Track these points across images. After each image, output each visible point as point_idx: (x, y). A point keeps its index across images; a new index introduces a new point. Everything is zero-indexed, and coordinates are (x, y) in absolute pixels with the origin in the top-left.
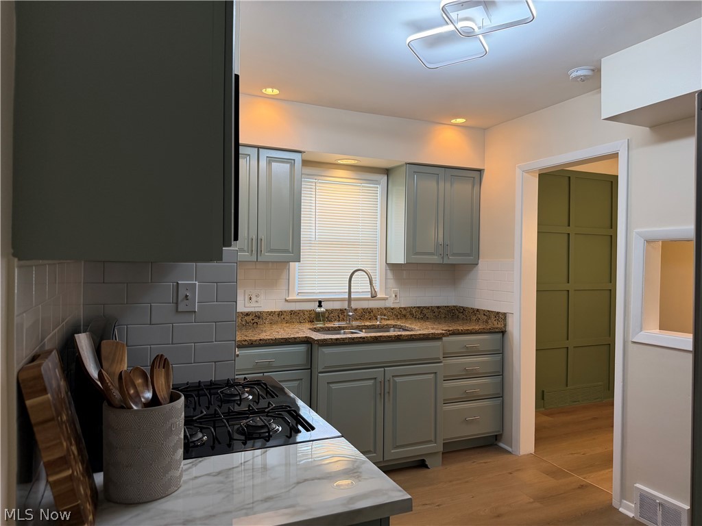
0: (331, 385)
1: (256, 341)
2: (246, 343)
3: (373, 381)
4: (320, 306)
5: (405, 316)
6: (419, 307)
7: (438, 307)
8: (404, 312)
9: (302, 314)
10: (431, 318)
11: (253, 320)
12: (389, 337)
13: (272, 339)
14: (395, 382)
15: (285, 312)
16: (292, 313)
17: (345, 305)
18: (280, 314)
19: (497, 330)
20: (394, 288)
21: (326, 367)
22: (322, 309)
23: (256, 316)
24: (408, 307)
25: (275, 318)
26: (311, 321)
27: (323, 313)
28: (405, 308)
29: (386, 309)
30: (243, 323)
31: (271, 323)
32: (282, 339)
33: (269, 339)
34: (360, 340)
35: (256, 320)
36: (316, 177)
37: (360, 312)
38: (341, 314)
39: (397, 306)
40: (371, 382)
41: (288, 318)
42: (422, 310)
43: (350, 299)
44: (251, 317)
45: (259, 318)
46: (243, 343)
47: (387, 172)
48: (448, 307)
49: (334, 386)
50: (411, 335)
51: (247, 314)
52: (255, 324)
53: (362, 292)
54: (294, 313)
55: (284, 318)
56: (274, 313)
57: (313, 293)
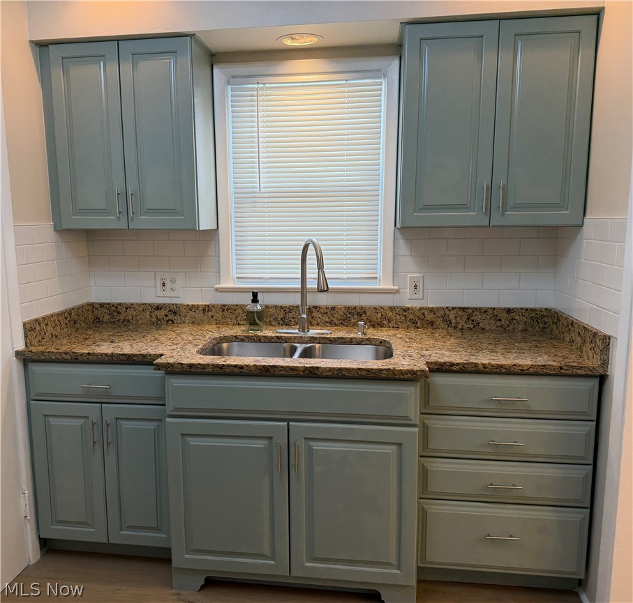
0: (189, 439)
1: (82, 355)
3: (266, 442)
4: (255, 300)
5: (432, 323)
6: (463, 309)
7: (509, 311)
8: (430, 317)
9: (240, 311)
10: (491, 331)
11: (166, 316)
13: (106, 354)
15: (213, 306)
16: (224, 308)
18: (206, 309)
19: (582, 372)
20: (412, 271)
22: (259, 307)
23: (170, 311)
24: (438, 309)
25: (200, 315)
28: (432, 310)
29: (392, 309)
30: (153, 320)
31: (193, 323)
32: (122, 355)
33: (102, 354)
35: (171, 317)
37: (342, 313)
39: (417, 304)
40: (260, 444)
41: (219, 316)
42: (471, 315)
43: (304, 291)
44: (161, 314)
45: (175, 313)
48: (532, 310)
49: (193, 441)
51: (158, 308)
52: (170, 322)
53: (348, 278)
54: (227, 310)
55: (212, 316)
56: (197, 308)
57: (262, 278)
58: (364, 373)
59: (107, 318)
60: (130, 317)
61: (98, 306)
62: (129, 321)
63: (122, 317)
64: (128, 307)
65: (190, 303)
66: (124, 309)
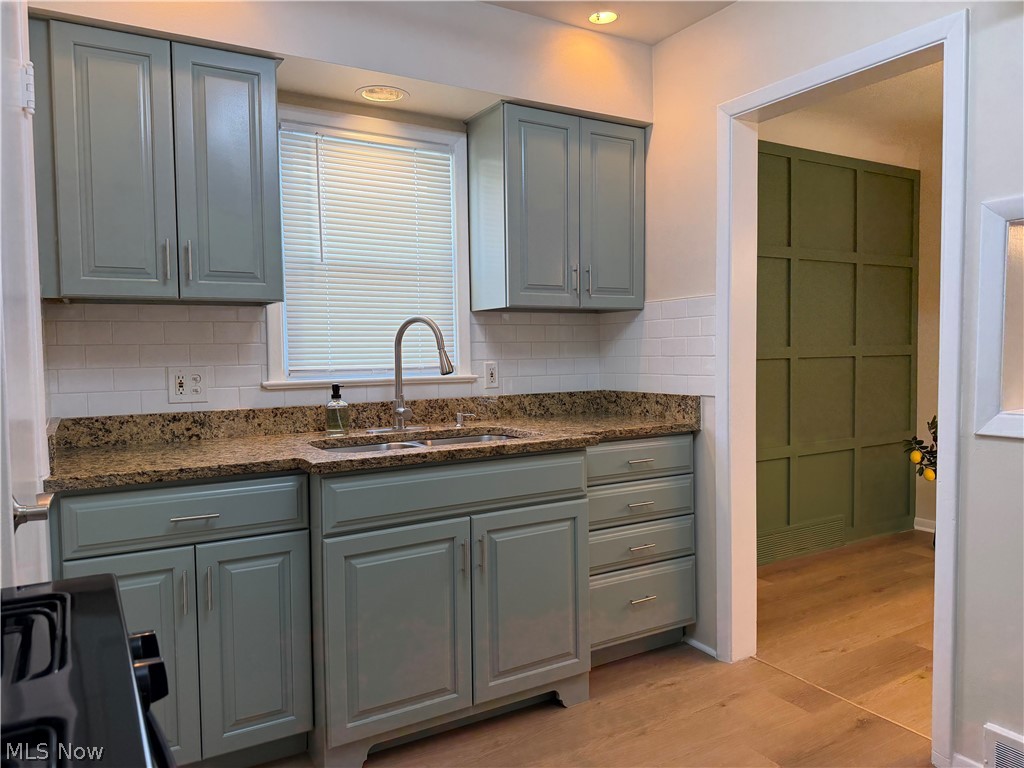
0: (353, 562)
1: (169, 473)
2: (145, 479)
3: (446, 545)
4: (336, 395)
5: (510, 412)
6: (536, 395)
7: (571, 394)
8: (508, 405)
9: (300, 415)
10: (558, 415)
11: (188, 429)
12: (479, 451)
13: (209, 468)
14: (494, 544)
15: (261, 411)
16: (276, 412)
17: (390, 395)
18: (250, 415)
19: (685, 430)
20: (487, 360)
21: (341, 524)
22: (342, 403)
23: (195, 422)
24: (515, 396)
25: (240, 424)
26: (321, 429)
27: (344, 410)
28: (509, 398)
29: (473, 399)
30: (167, 437)
31: (230, 436)
32: (235, 466)
33: (203, 469)
34: (418, 460)
35: (196, 430)
36: (316, 129)
37: (423, 408)
38: (384, 412)
39: (495, 394)
40: (443, 548)
41: (269, 424)
42: (542, 401)
43: (399, 383)
44: (183, 425)
45: (202, 424)
46: (138, 478)
47: (467, 126)
48: (588, 392)
49: (359, 563)
50: (525, 445)
51: (175, 418)
52: (194, 438)
53: (425, 368)
54: (281, 414)
55: (259, 425)
56: (237, 415)
57: (324, 371)
58: (546, 446)
59: (85, 440)
60: (128, 436)
61: (70, 423)
62: (124, 442)
63: (113, 438)
64: (123, 421)
65: (226, 409)
66: (117, 425)
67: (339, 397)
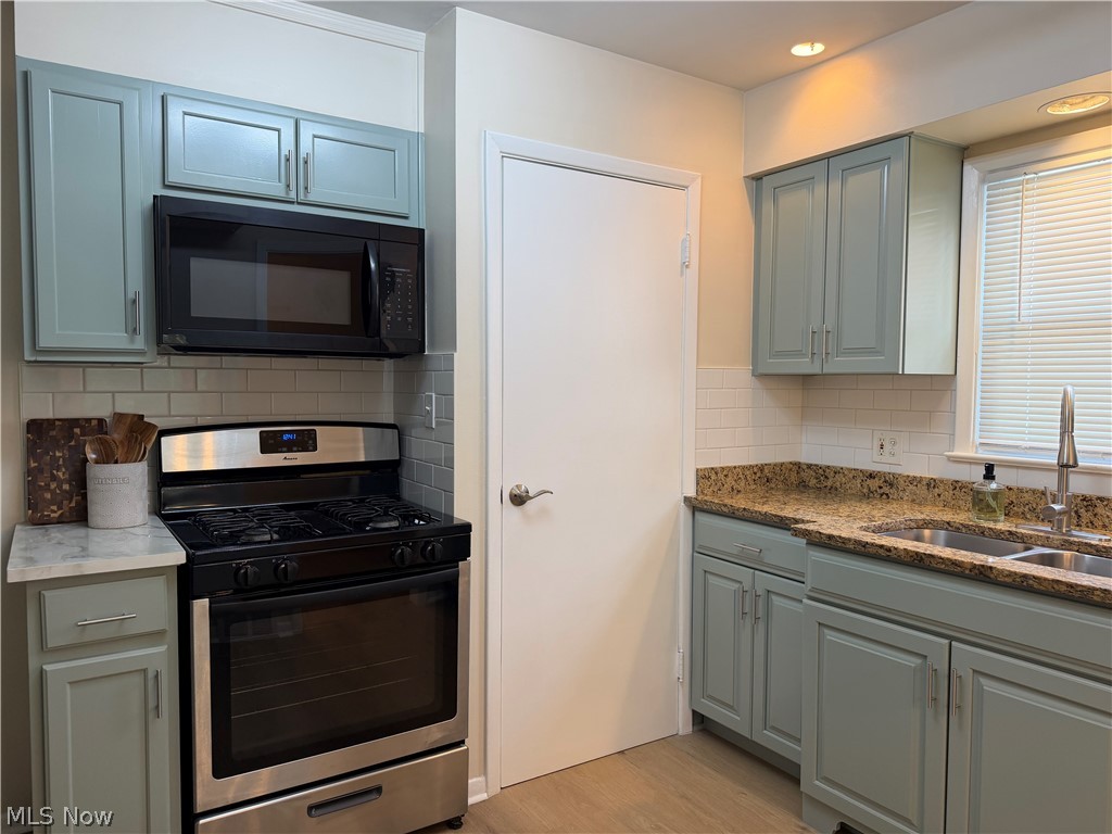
0: (826, 631)
3: (919, 661)
4: (989, 473)
11: (880, 488)
15: (942, 481)
16: (956, 485)
17: (1042, 482)
18: (932, 484)
22: (994, 486)
23: (885, 482)
25: (922, 491)
27: (996, 495)
30: (865, 491)
31: (913, 501)
35: (886, 489)
36: (1026, 169)
38: (1019, 503)
40: (914, 662)
41: (948, 495)
44: (874, 484)
45: (891, 485)
51: (871, 476)
52: (884, 496)
54: (961, 488)
55: (939, 495)
56: (920, 482)
57: (1017, 447)
59: (813, 482)
60: (838, 484)
61: (805, 467)
62: (836, 489)
63: (829, 483)
64: (836, 472)
65: (911, 474)
66: (832, 474)
67: (993, 478)
